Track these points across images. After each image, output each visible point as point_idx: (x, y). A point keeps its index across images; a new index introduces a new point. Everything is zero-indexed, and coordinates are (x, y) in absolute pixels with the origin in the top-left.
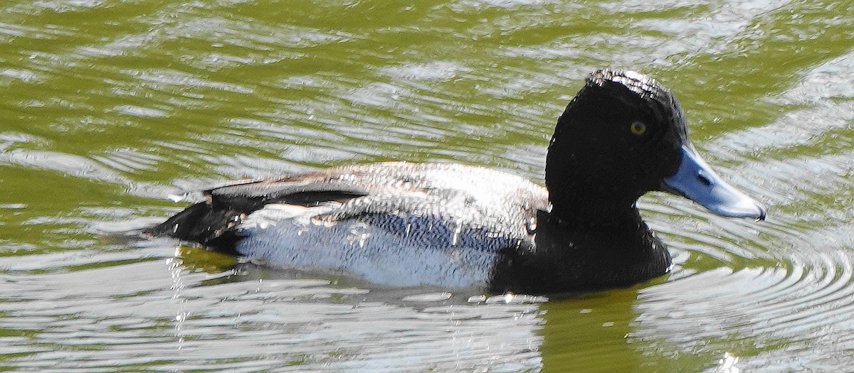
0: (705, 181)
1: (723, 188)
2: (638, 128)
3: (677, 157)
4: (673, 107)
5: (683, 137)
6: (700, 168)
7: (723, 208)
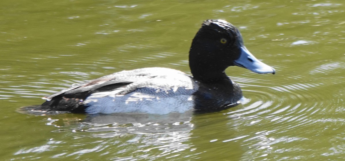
0: (251, 60)
1: (257, 62)
2: (224, 41)
3: (239, 52)
4: (237, 32)
5: (241, 44)
6: (248, 55)
7: (258, 70)
